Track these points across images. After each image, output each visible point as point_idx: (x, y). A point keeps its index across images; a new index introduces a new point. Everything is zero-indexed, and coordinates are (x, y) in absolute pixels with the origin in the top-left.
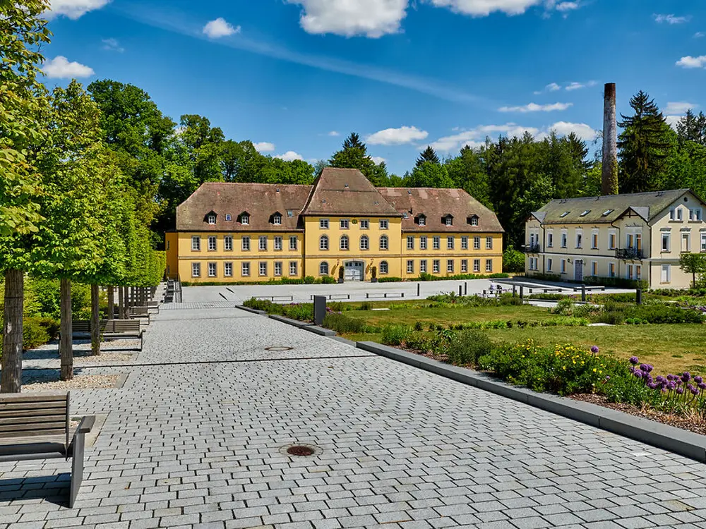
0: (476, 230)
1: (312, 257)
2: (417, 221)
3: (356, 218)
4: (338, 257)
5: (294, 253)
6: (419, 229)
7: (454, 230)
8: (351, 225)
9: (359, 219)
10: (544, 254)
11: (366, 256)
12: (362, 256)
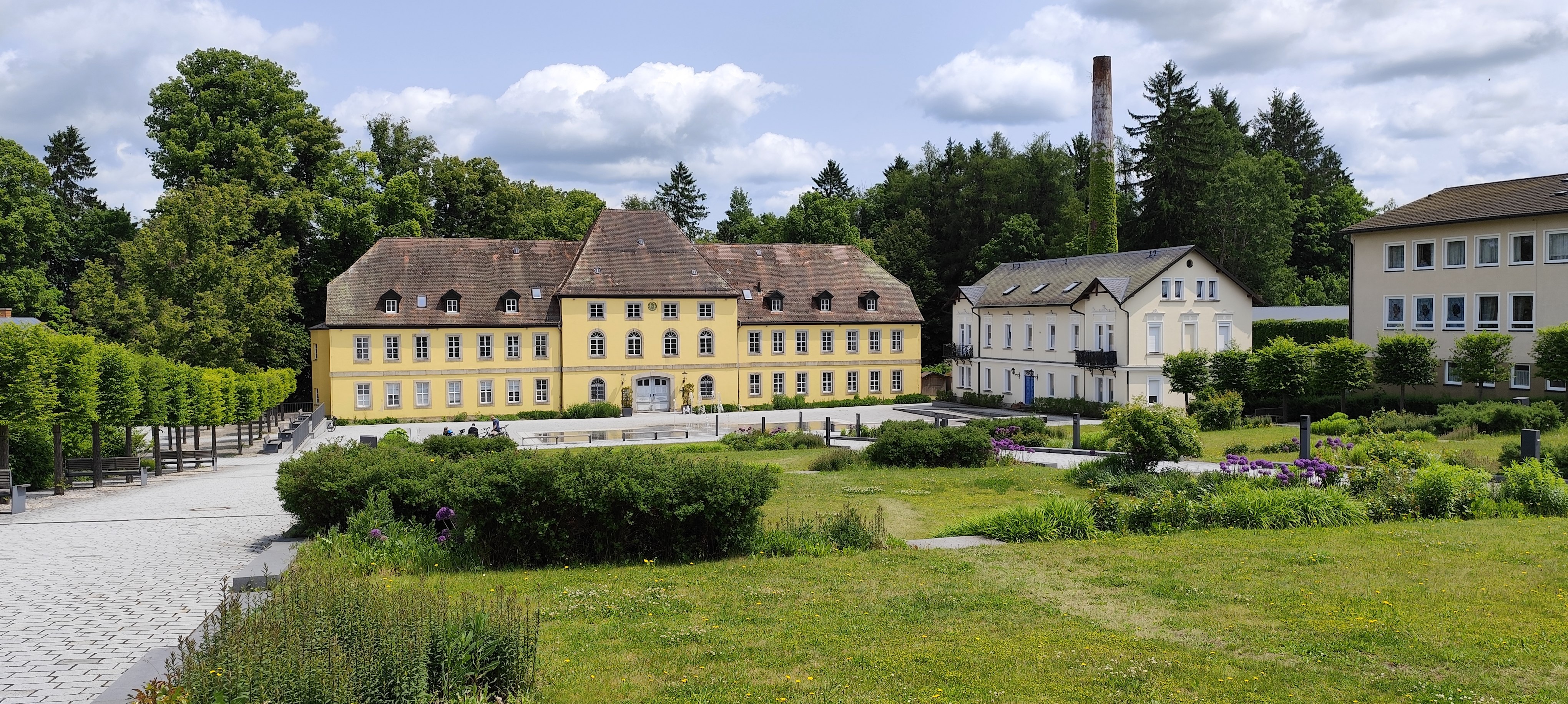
0: (872, 319)
1: (576, 370)
2: (767, 303)
3: (655, 300)
4: (622, 370)
5: (542, 363)
6: (769, 319)
7: (834, 319)
8: (646, 313)
9: (660, 302)
10: (979, 360)
11: (674, 368)
12: (666, 368)
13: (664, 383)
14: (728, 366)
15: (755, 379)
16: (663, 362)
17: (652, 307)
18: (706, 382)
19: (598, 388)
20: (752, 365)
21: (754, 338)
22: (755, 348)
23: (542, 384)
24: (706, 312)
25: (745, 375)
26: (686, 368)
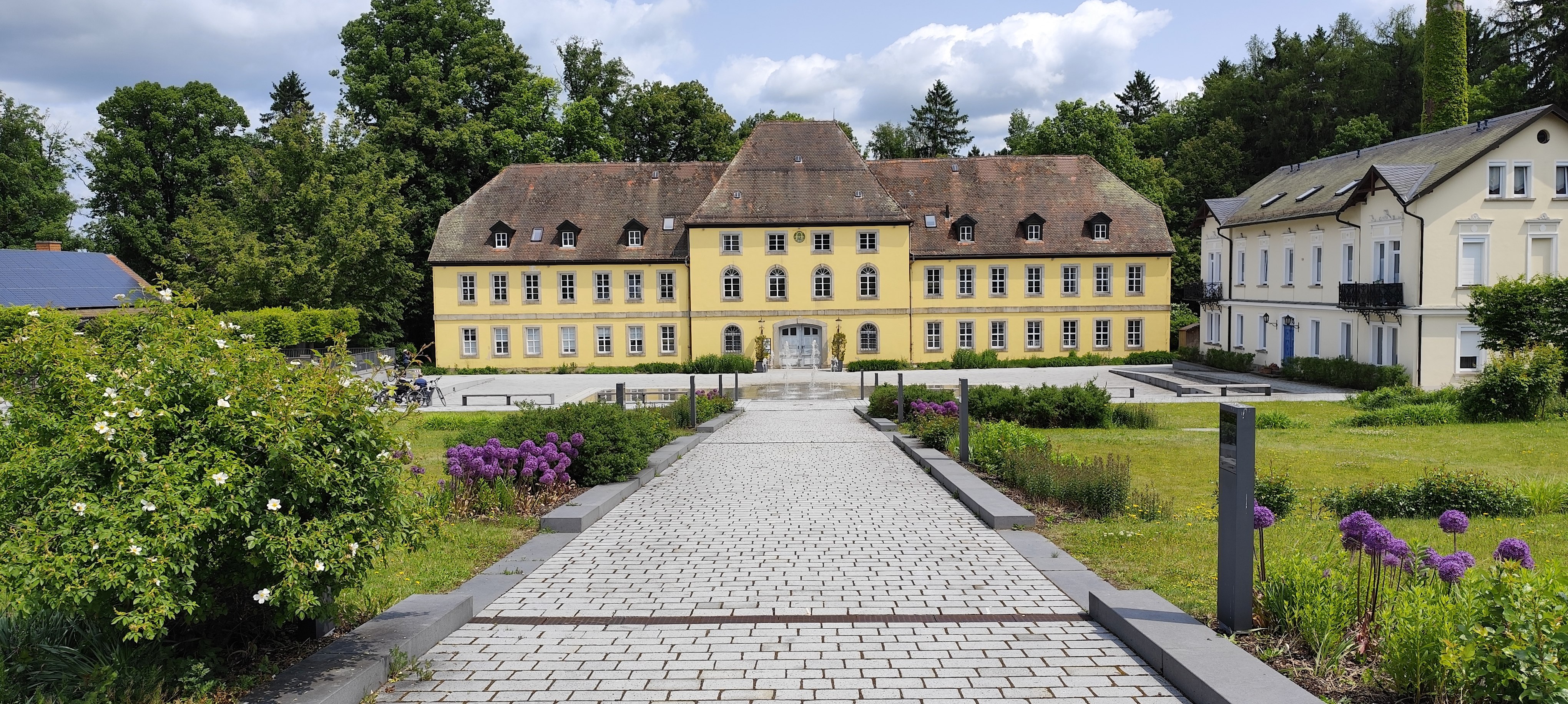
0: (1100, 250)
1: (706, 315)
2: (955, 232)
3: (803, 229)
4: (761, 316)
5: (668, 307)
6: (954, 251)
7: (1044, 251)
8: (791, 245)
9: (808, 232)
10: (1230, 303)
11: (826, 313)
12: (816, 313)
13: (815, 332)
14: (896, 312)
15: (934, 328)
16: (813, 306)
17: (800, 238)
18: (868, 332)
19: (733, 337)
20: (929, 311)
21: (934, 276)
22: (934, 290)
23: (668, 332)
24: (868, 243)
25: (920, 324)
26: (840, 314)
